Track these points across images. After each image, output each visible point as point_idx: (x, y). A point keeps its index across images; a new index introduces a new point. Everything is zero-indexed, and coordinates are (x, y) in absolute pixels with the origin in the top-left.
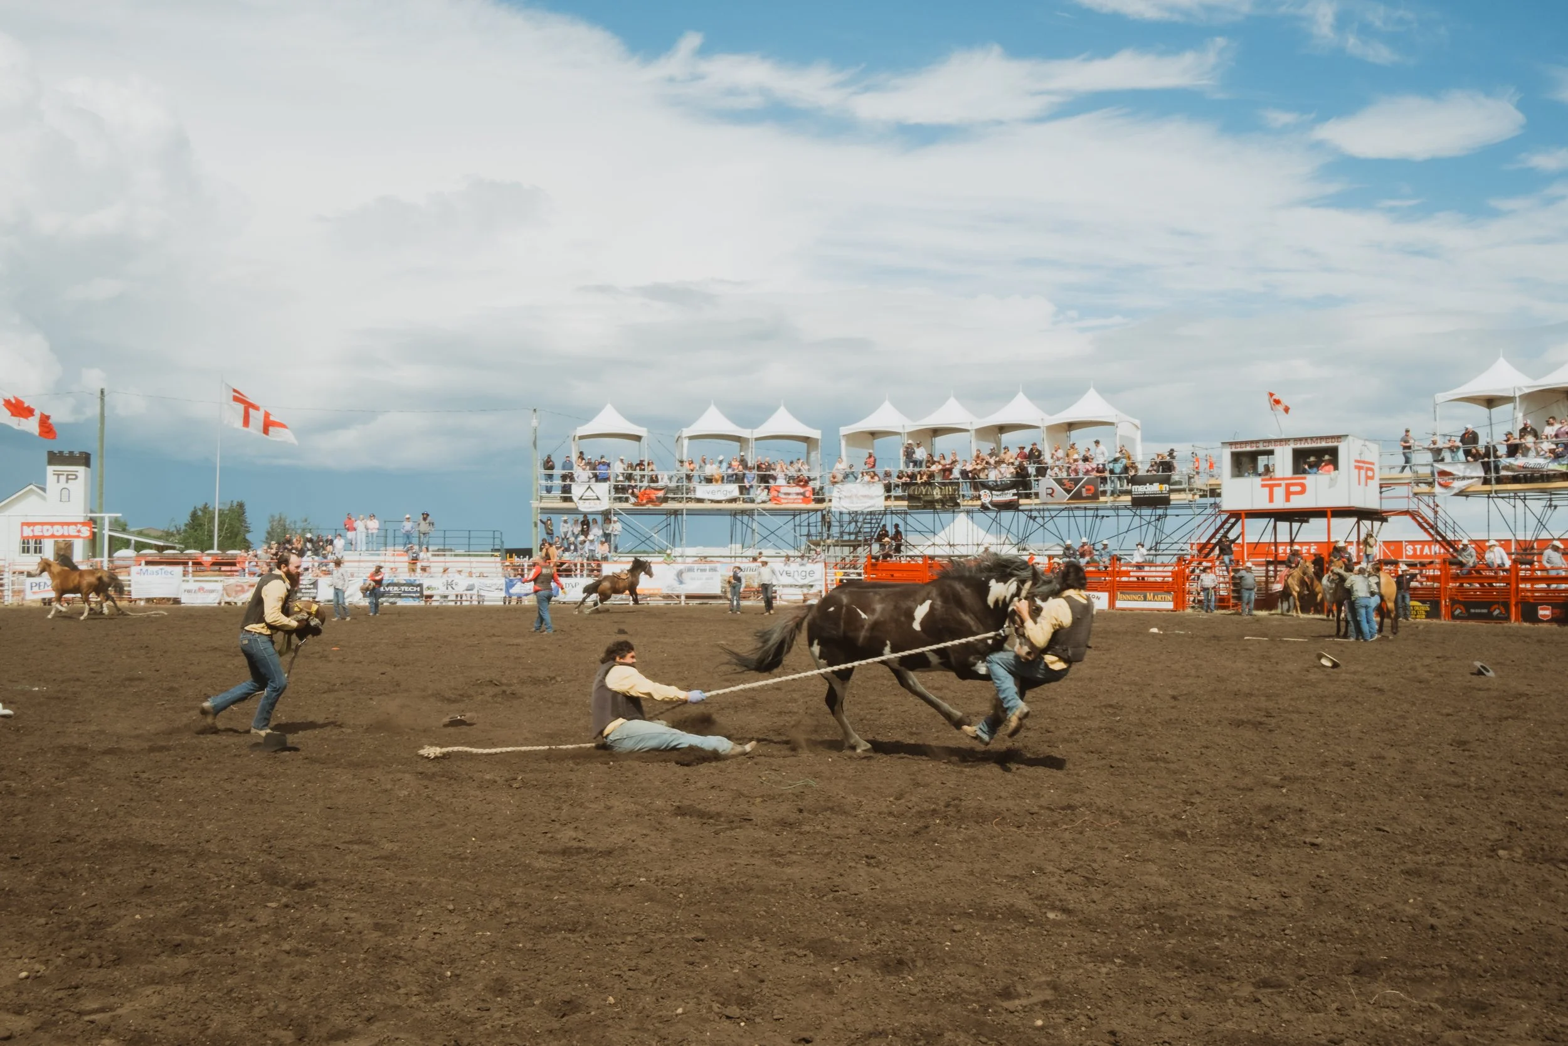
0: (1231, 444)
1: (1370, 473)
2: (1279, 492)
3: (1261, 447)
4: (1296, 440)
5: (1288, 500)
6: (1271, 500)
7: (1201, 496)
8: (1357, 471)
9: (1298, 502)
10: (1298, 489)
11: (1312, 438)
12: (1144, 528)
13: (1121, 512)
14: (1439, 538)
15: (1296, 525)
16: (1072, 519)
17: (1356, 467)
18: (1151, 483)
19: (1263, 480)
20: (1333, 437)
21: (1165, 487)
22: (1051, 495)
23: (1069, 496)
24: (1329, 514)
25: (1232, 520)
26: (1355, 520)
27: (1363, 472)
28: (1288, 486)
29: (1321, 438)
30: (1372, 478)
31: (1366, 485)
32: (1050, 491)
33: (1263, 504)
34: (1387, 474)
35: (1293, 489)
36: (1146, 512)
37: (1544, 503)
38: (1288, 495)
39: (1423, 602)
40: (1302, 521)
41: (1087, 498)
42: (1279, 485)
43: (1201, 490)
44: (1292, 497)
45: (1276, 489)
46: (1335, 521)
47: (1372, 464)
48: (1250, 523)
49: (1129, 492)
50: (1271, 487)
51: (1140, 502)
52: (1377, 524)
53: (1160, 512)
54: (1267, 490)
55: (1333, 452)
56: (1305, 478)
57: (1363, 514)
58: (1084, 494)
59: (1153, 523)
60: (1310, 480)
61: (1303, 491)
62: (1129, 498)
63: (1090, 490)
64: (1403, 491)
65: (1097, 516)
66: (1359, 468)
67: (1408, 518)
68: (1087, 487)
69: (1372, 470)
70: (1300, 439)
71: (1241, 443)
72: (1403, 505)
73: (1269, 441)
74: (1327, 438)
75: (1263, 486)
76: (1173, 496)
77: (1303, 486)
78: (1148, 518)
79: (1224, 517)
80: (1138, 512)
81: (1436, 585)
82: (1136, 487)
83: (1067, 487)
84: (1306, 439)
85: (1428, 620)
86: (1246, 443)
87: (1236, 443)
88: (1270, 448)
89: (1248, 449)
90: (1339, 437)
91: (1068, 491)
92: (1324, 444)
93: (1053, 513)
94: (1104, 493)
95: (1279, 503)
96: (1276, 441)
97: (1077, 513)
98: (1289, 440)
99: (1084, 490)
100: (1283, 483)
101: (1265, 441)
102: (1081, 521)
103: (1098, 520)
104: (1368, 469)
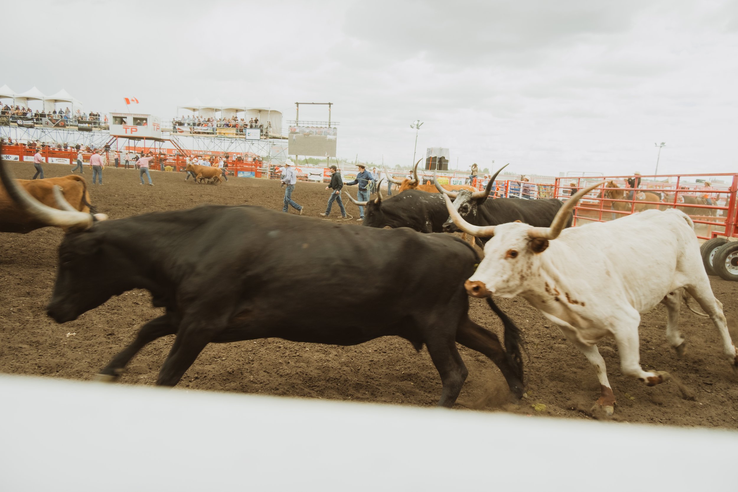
0: (113, 113)
1: (158, 127)
2: (129, 131)
3: (123, 116)
4: (134, 114)
5: (132, 133)
6: (126, 133)
7: (103, 129)
8: (153, 126)
9: (134, 134)
10: (135, 130)
11: (139, 115)
12: (85, 139)
13: (75, 132)
14: (179, 148)
15: (136, 141)
16: (58, 134)
17: (153, 125)
18: (85, 124)
19: (124, 126)
20: (146, 115)
21: (90, 125)
22: (47, 124)
23: (54, 125)
24: (145, 138)
25: (115, 138)
26: (154, 141)
27: (156, 127)
28: (132, 129)
29: (142, 115)
30: (159, 129)
31: (157, 131)
32: (47, 123)
33: (124, 134)
34: (164, 127)
35: (133, 130)
36: (86, 133)
37: (209, 140)
38: (132, 131)
39: (172, 166)
40: (138, 140)
41: (61, 126)
42: (129, 128)
43: (104, 128)
44: (133, 132)
45: (128, 130)
46: (146, 141)
47: (159, 124)
48: (120, 139)
49: (77, 126)
50: (126, 129)
51: (81, 129)
52: (161, 143)
53: (91, 134)
54: (125, 129)
55: (146, 119)
56: (137, 127)
57: (156, 140)
58: (60, 125)
59: (89, 138)
60: (139, 127)
61: (136, 131)
62: (77, 128)
63: (62, 124)
64: (168, 133)
65: (69, 133)
66: (154, 125)
67: (169, 141)
68: (61, 123)
69: (159, 126)
70: (135, 114)
71: (116, 113)
72: (168, 138)
73: (125, 114)
74: (144, 115)
75: (124, 128)
76: (93, 129)
77: (136, 129)
78: (86, 136)
79: (111, 137)
80: (82, 133)
81: (176, 162)
82: (80, 124)
83: (53, 122)
84: (137, 114)
85: (173, 172)
86: (118, 114)
87: (114, 113)
88: (126, 116)
89: (118, 116)
90: (148, 115)
91: (54, 124)
92: (143, 117)
93: (50, 131)
94: (68, 125)
95: (129, 134)
96: (128, 114)
97: (59, 131)
98: (131, 114)
99: (60, 123)
100: (130, 128)
101: (124, 114)
102: (62, 135)
103: (69, 134)
104: (157, 126)
